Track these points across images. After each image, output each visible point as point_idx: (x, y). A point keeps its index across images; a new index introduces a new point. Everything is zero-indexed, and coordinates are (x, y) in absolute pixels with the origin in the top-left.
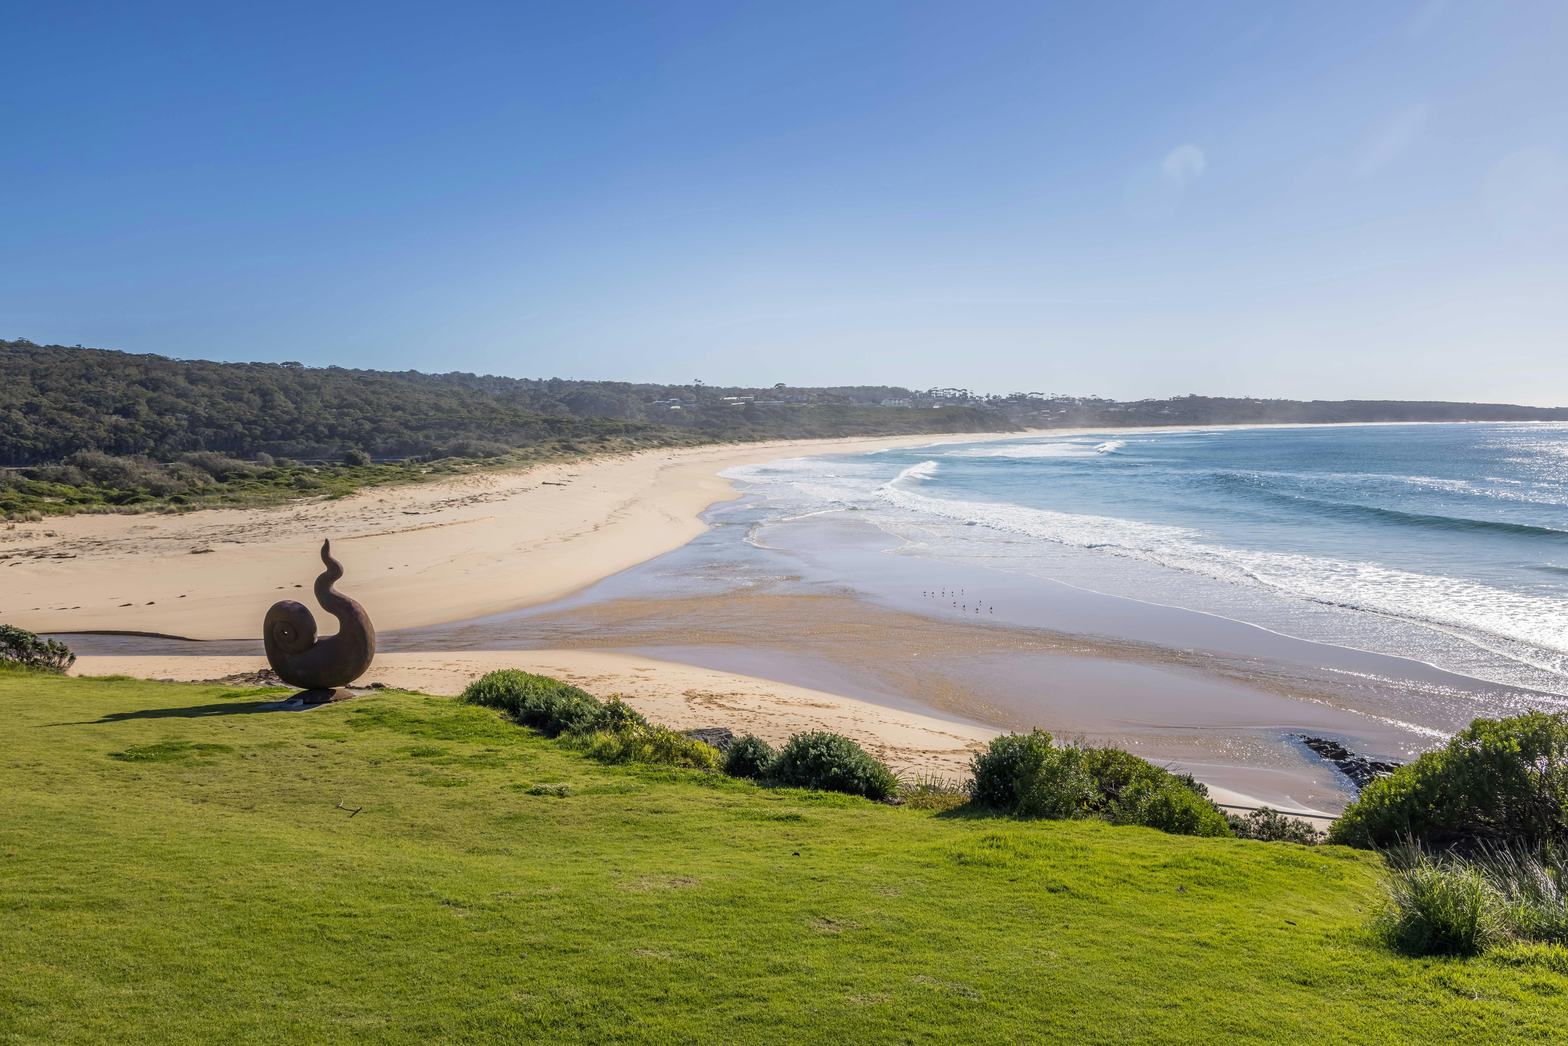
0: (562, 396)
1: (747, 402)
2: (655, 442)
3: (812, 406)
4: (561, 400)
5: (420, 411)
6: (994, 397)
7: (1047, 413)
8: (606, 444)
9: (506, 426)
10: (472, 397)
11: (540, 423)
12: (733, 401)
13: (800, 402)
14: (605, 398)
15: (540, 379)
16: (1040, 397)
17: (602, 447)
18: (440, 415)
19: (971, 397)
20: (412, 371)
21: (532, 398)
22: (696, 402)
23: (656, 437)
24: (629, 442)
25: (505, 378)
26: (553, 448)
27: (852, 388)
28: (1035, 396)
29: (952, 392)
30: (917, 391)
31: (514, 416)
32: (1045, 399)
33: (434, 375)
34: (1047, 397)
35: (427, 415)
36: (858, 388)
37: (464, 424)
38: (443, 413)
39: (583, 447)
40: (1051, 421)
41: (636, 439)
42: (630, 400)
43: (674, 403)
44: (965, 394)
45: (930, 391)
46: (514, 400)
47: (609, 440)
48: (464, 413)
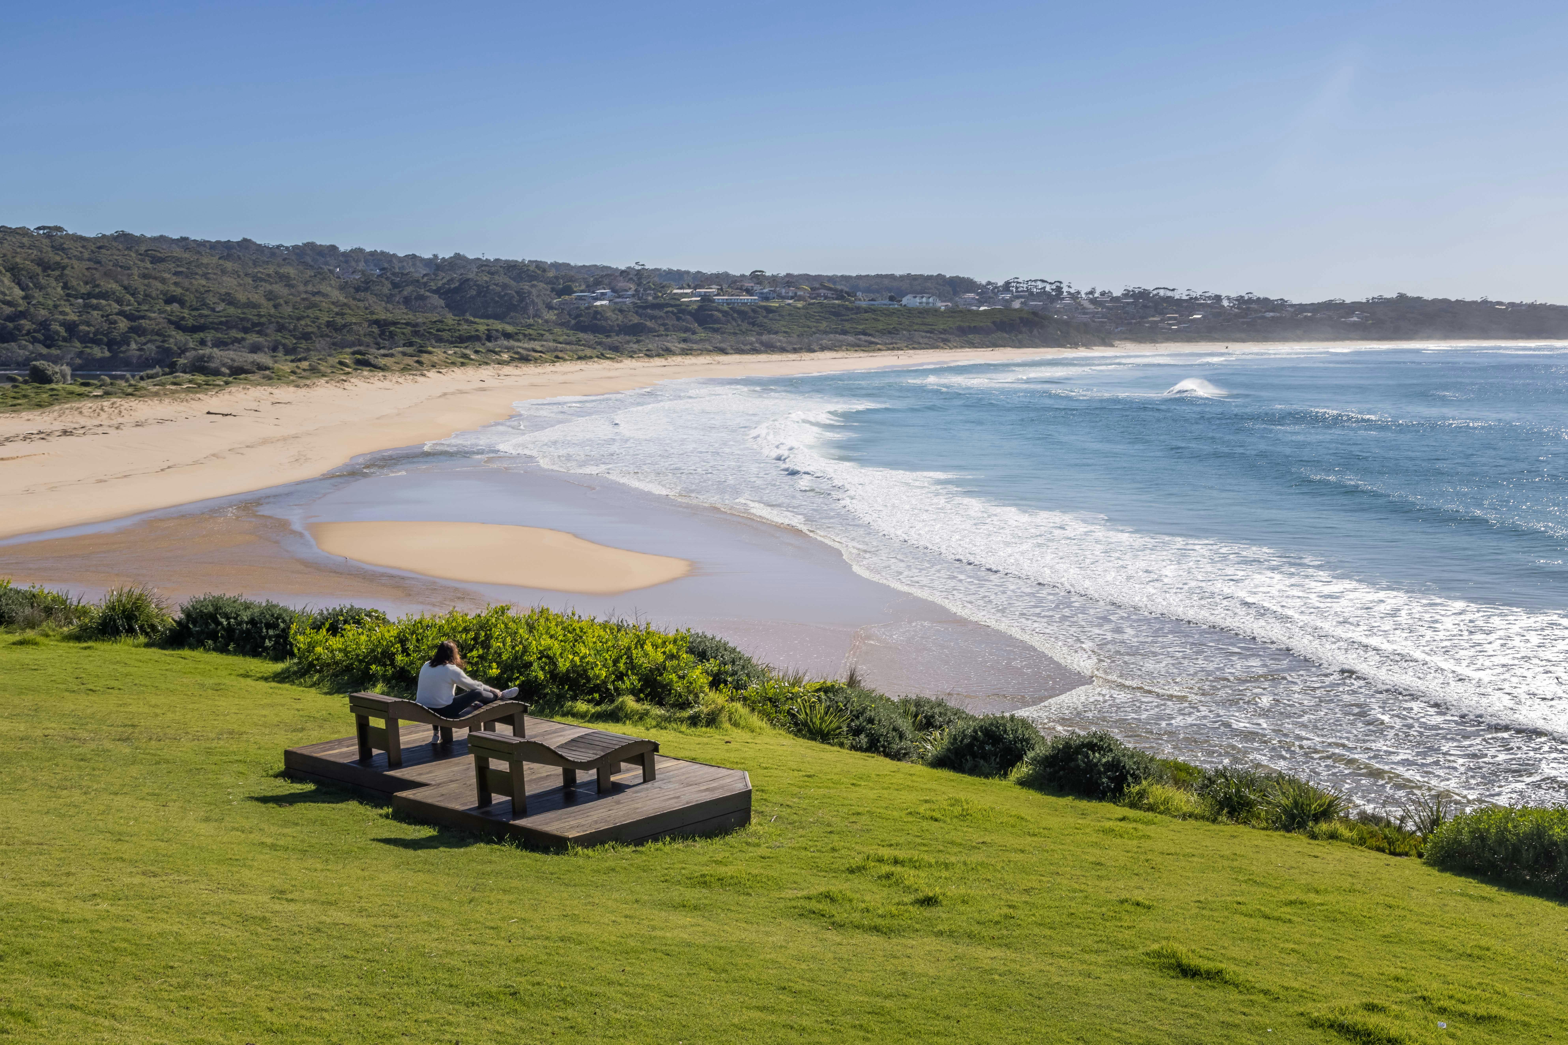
0: (440, 284)
1: (706, 298)
2: (505, 356)
3: (800, 304)
4: (437, 291)
5: (205, 305)
6: (1103, 294)
7: (1175, 319)
8: (425, 358)
9: (319, 328)
10: (306, 283)
11: (366, 325)
12: (686, 295)
13: (784, 298)
14: (499, 289)
15: (436, 256)
16: (1169, 294)
17: (418, 362)
18: (231, 310)
19: (1069, 293)
20: (245, 240)
21: (395, 285)
22: (633, 296)
23: (509, 349)
24: (465, 356)
25: (382, 253)
26: (341, 363)
27: (892, 277)
28: (1162, 293)
29: (1040, 285)
30: (989, 283)
31: (337, 314)
32: (1177, 297)
33: (278, 247)
34: (1181, 294)
35: (213, 310)
36: (901, 277)
37: (262, 324)
38: (237, 307)
39: (382, 361)
40: (1176, 331)
41: (477, 352)
42: (534, 291)
43: (602, 296)
44: (1059, 290)
45: (1007, 284)
46: (366, 289)
47: (430, 353)
48: (267, 307)
